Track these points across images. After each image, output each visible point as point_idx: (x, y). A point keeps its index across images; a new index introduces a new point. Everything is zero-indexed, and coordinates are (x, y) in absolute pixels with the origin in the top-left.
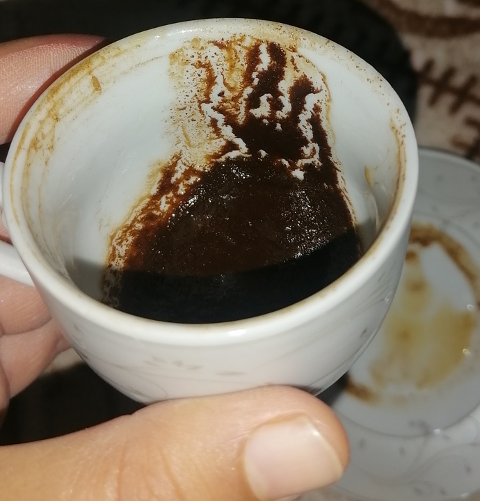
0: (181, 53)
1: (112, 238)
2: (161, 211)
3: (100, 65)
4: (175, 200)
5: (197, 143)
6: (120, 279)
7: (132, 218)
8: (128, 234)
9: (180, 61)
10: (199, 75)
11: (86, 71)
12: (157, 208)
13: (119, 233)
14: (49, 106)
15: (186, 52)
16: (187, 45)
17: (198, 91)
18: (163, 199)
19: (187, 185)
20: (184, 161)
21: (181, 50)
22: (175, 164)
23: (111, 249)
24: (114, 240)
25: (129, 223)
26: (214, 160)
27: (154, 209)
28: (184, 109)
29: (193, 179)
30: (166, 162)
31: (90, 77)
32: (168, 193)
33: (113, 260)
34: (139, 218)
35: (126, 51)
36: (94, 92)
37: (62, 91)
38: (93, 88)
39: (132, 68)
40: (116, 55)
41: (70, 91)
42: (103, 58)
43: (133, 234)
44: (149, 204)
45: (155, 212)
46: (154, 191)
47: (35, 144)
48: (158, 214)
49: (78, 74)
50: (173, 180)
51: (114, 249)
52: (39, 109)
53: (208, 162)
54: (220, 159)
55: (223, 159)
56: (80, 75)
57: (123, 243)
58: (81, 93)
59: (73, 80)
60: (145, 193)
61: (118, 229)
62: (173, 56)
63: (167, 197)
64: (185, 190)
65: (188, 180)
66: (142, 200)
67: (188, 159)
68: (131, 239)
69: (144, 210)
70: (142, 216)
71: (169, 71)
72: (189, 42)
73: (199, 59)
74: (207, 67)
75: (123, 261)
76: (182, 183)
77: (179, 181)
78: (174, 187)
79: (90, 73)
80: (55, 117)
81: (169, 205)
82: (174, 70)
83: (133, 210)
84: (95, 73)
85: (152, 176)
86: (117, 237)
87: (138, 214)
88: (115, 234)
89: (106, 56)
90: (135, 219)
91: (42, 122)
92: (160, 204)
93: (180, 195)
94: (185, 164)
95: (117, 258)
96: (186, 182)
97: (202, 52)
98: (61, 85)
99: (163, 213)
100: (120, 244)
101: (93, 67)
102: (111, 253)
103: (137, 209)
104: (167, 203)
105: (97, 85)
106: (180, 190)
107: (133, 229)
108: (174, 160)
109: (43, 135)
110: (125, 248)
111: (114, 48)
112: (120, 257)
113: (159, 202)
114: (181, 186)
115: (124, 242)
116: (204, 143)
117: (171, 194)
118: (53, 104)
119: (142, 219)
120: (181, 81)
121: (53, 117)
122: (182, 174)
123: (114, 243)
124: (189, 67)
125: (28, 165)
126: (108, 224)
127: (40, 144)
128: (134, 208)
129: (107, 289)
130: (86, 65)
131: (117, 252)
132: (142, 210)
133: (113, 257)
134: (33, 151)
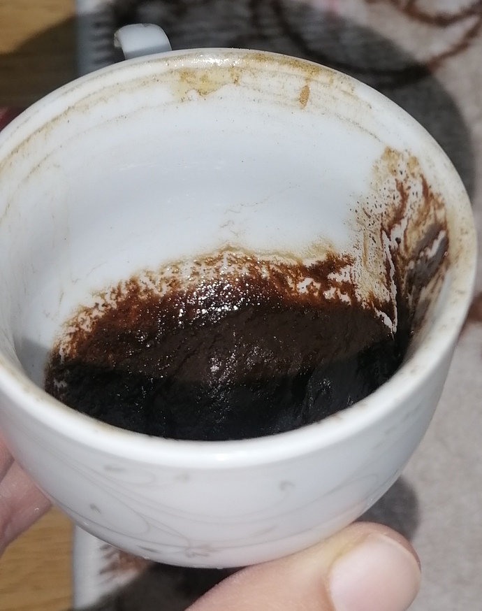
0: (396, 157)
1: (229, 248)
2: (296, 286)
3: (324, 84)
4: (316, 294)
5: (371, 270)
6: (192, 283)
7: (266, 259)
8: (248, 264)
9: (391, 164)
10: (394, 198)
11: (306, 74)
12: (296, 281)
13: (240, 255)
14: (238, 62)
15: (400, 162)
16: (406, 156)
17: (385, 213)
18: (308, 281)
19: (337, 297)
20: (352, 272)
21: (399, 154)
22: (343, 265)
23: (216, 255)
24: (228, 252)
25: (259, 258)
26: (373, 305)
27: (292, 276)
28: (369, 217)
29: (345, 298)
30: (337, 252)
31: (303, 83)
32: (317, 281)
33: (208, 264)
34: (272, 267)
35: (356, 98)
36: (296, 100)
37: (267, 66)
38: (297, 96)
39: (348, 120)
40: (345, 92)
41: (274, 74)
42: (332, 81)
43: (252, 270)
44: (292, 268)
45: (290, 281)
46: (308, 263)
47: (185, 74)
48: (291, 285)
49: (296, 69)
50: (331, 276)
51: (220, 258)
52: (226, 56)
53: (368, 301)
54: (377, 311)
55: (379, 313)
56: (297, 71)
57: (233, 265)
58: (283, 87)
59: (286, 68)
60: (299, 255)
61: (244, 251)
62: (389, 151)
63: (312, 283)
64: (332, 298)
65: (342, 293)
66: (291, 256)
67: (357, 275)
68: (245, 272)
69: (282, 266)
70: (276, 269)
71: (377, 162)
72: (409, 154)
73: (404, 182)
74: (405, 197)
76: (335, 289)
77: (334, 284)
78: (327, 284)
79: (307, 80)
80: (235, 77)
81: (307, 292)
82: (380, 167)
83: (273, 254)
84: (312, 86)
85: (317, 248)
87: (275, 262)
88: (235, 250)
89: (336, 83)
90: (268, 263)
92: (302, 281)
93: (323, 296)
94: (351, 276)
95: (213, 268)
96: (339, 292)
97: (411, 178)
99: (295, 291)
100: (231, 262)
101: (315, 78)
102: (213, 257)
103: (278, 258)
104: (308, 287)
105: (304, 97)
106: (328, 292)
107: (256, 267)
108: (345, 259)
109: (205, 76)
110: (231, 270)
111: (350, 84)
112: (217, 270)
113: (302, 278)
114: (333, 290)
115: (237, 266)
116: (376, 278)
117: (318, 286)
118: (245, 65)
119: (273, 271)
120: (379, 184)
121: (232, 75)
122: (343, 281)
123: (226, 255)
124: (392, 179)
125: (155, 79)
126: (237, 234)
127: (192, 79)
128: (277, 253)
129: (168, 273)
130: (311, 70)
131: (219, 264)
132: (282, 264)
133: (211, 262)
134: (178, 77)
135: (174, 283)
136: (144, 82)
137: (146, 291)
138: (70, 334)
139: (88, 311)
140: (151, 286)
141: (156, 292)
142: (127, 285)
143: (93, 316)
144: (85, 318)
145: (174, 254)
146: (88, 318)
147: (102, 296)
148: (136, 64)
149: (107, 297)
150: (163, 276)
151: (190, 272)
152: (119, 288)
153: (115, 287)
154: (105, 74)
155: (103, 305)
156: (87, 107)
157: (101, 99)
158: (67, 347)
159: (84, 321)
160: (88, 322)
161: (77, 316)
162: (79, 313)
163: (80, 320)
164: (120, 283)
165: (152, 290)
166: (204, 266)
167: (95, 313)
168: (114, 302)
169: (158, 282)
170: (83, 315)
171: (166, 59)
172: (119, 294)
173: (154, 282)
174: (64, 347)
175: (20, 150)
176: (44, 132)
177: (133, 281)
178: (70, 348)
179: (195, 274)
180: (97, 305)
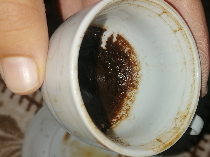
1: (127, 116)
6: (125, 103)
8: (120, 118)
13: (123, 118)
14: (180, 131)
18: (103, 127)
23: (128, 112)
25: (119, 121)
36: (160, 139)
37: (175, 136)
39: (145, 145)
40: (154, 148)
41: (171, 137)
42: (159, 148)
43: (118, 118)
47: (185, 117)
48: (105, 123)
51: (126, 113)
52: (184, 129)
56: (168, 142)
58: (165, 137)
59: (171, 140)
61: (124, 119)
62: (129, 145)
68: (118, 116)
70: (113, 123)
75: (123, 109)
79: (164, 143)
84: (161, 143)
86: (125, 117)
88: (126, 117)
90: (116, 122)
91: (183, 125)
98: (175, 139)
99: (103, 123)
100: (123, 114)
101: (163, 145)
102: (128, 111)
103: (115, 125)
105: (159, 141)
109: (181, 121)
113: (105, 126)
115: (121, 115)
118: (178, 132)
121: (177, 128)
125: (189, 108)
126: (130, 119)
127: (182, 118)
128: (117, 125)
129: (132, 98)
130: (166, 146)
131: (125, 112)
132: (113, 125)
133: (127, 110)
134: (186, 114)
135: (129, 98)
136: (189, 105)
137: (132, 90)
138: (136, 62)
139: (138, 71)
140: (132, 92)
141: (130, 92)
142: (137, 86)
143: (136, 72)
144: (137, 69)
145: (136, 102)
146: (136, 70)
147: (139, 78)
148: (196, 105)
149: (138, 79)
150: (132, 96)
151: (128, 104)
152: (138, 83)
153: (139, 83)
154: (198, 96)
155: (136, 76)
156: (192, 86)
157: (192, 91)
158: (134, 59)
159: (137, 68)
160: (135, 69)
161: (139, 67)
162: (139, 68)
163: (138, 67)
164: (139, 84)
165: (131, 92)
166: (127, 108)
167: (136, 73)
168: (135, 80)
169: (132, 94)
170: (138, 69)
171: (192, 114)
172: (136, 82)
173: (132, 93)
174: (134, 58)
175: (192, 60)
176: (193, 70)
177: (137, 88)
178: (133, 59)
179: (127, 105)
180: (138, 74)
